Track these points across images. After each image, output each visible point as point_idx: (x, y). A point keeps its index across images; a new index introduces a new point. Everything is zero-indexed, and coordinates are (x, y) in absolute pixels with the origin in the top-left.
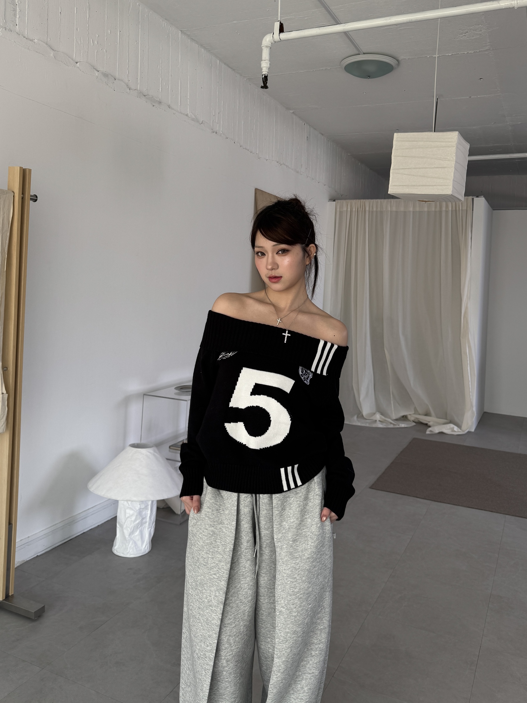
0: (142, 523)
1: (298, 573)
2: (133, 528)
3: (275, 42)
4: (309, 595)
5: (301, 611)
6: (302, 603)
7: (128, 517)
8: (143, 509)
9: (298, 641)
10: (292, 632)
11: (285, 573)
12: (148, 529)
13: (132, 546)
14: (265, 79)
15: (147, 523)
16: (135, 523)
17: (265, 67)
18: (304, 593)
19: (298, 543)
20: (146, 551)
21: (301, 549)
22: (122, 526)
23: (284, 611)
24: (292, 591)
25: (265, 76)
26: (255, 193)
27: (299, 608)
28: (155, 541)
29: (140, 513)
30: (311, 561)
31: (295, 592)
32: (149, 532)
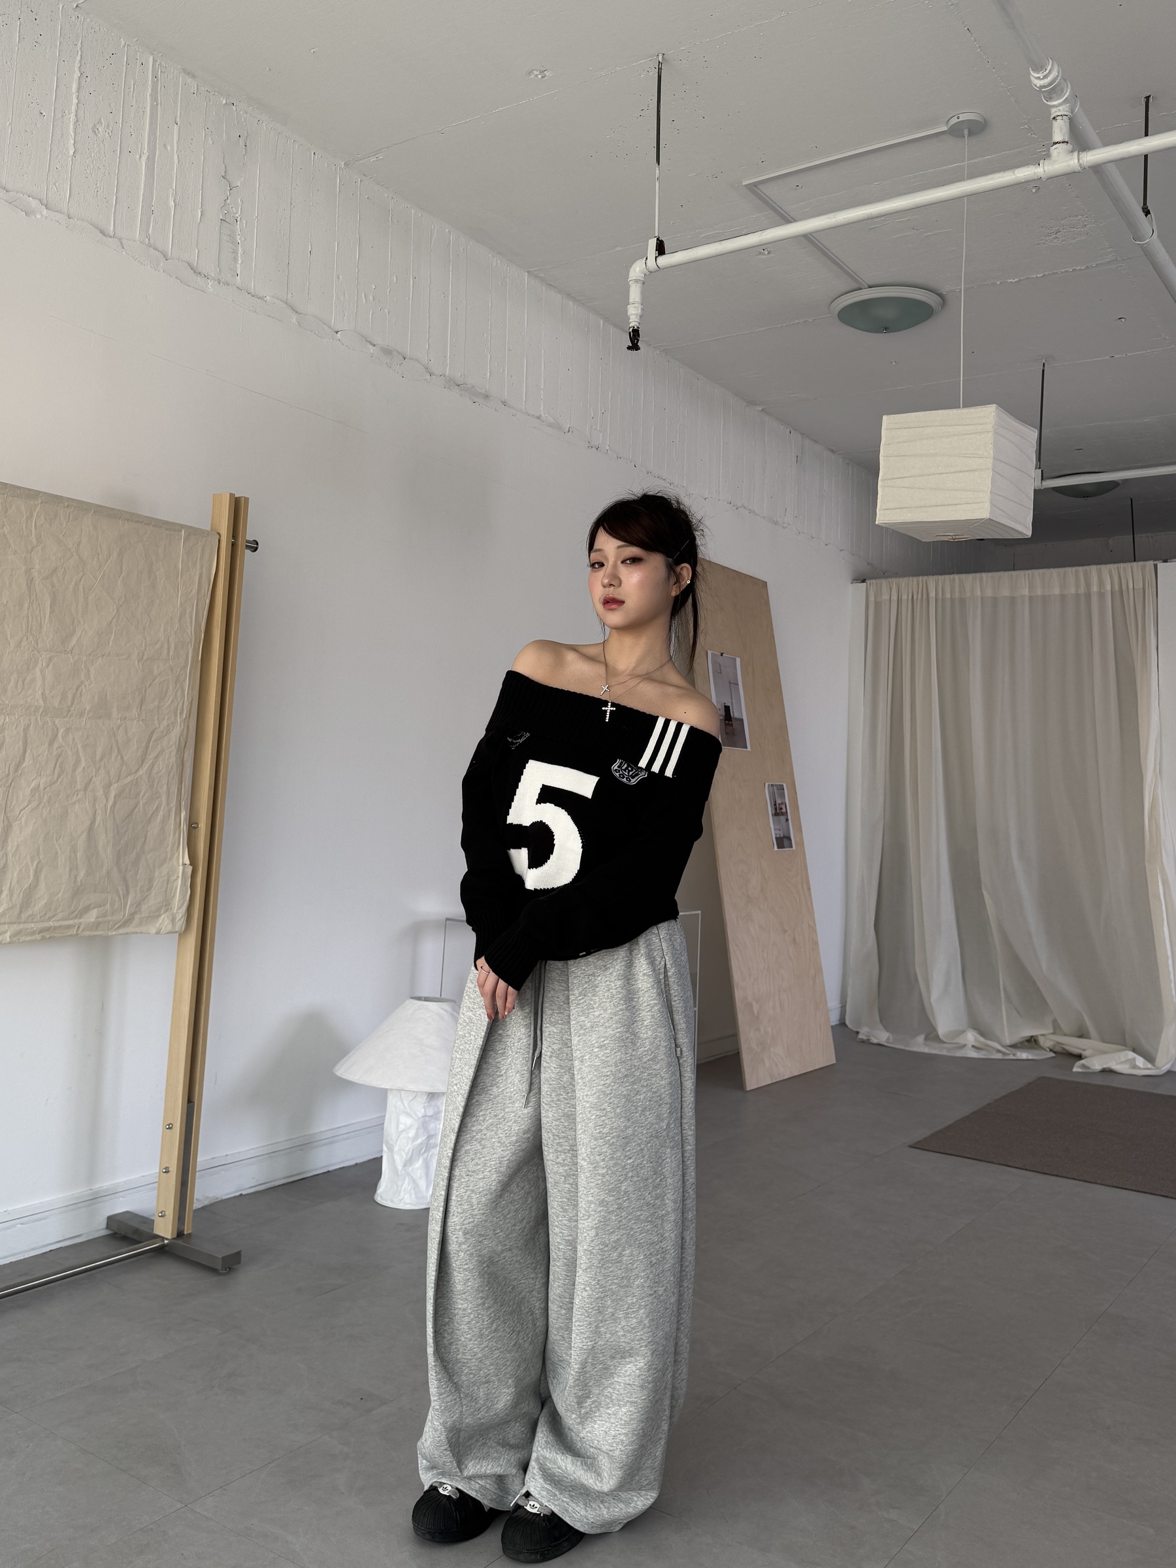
1: (609, 1101)
2: (410, 1155)
3: (651, 272)
4: (627, 1140)
5: (613, 1166)
6: (614, 1153)
8: (430, 1116)
9: (609, 1219)
10: (597, 1202)
11: (587, 1102)
14: (635, 334)
17: (634, 314)
18: (618, 1136)
19: (608, 1051)
21: (614, 1060)
23: (585, 1167)
24: (598, 1131)
25: (633, 330)
27: (611, 1162)
29: (424, 1124)
30: (631, 1080)
31: (603, 1134)
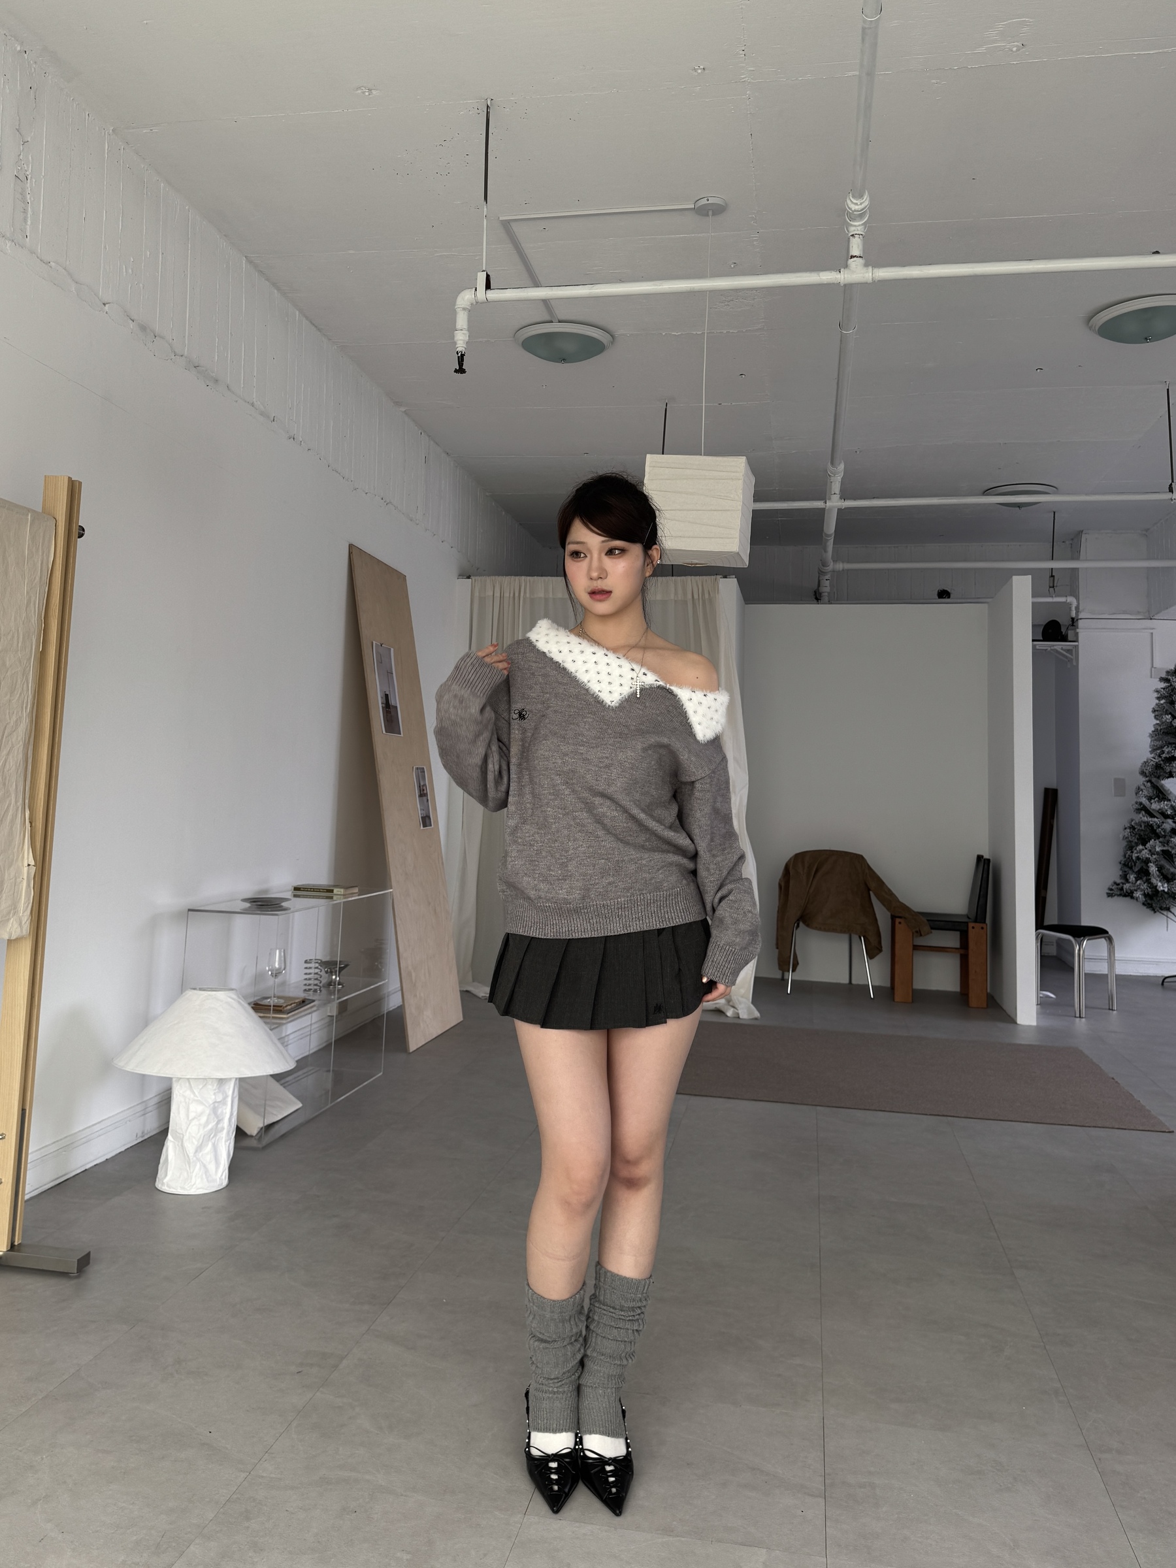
0: (216, 1130)
3: (479, 303)
7: (193, 1119)
8: (219, 1102)
12: (225, 1144)
13: (200, 1174)
14: (461, 358)
15: (225, 1132)
16: (206, 1130)
17: (462, 340)
20: (224, 1182)
25: (460, 354)
26: (350, 553)
28: (235, 1169)
29: (214, 1110)
32: (227, 1148)
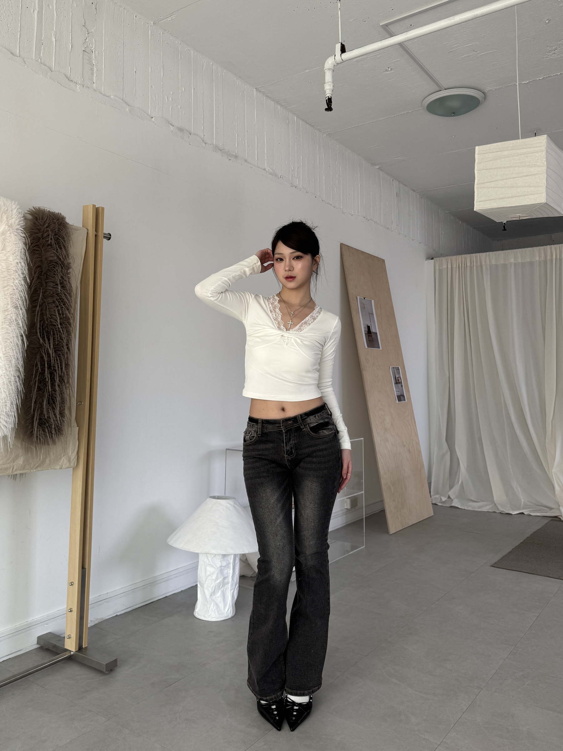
0: (224, 583)
2: (214, 589)
3: (338, 64)
7: (209, 575)
12: (230, 590)
13: (214, 609)
15: (230, 584)
16: (216, 583)
17: (328, 90)
22: (202, 586)
25: (328, 99)
26: (341, 249)
29: (221, 571)
32: (232, 594)
